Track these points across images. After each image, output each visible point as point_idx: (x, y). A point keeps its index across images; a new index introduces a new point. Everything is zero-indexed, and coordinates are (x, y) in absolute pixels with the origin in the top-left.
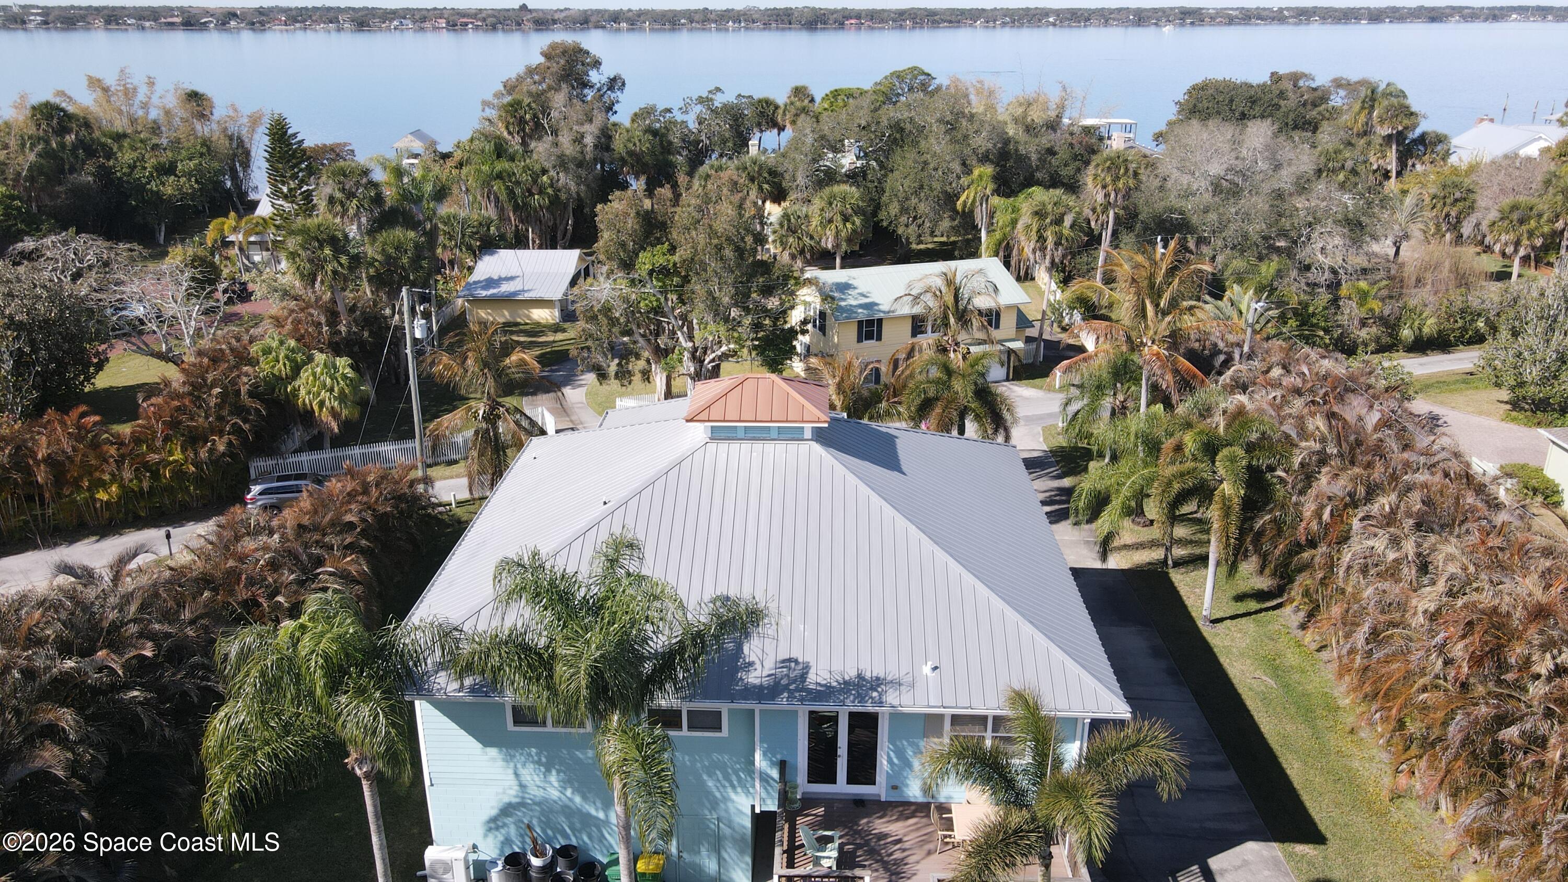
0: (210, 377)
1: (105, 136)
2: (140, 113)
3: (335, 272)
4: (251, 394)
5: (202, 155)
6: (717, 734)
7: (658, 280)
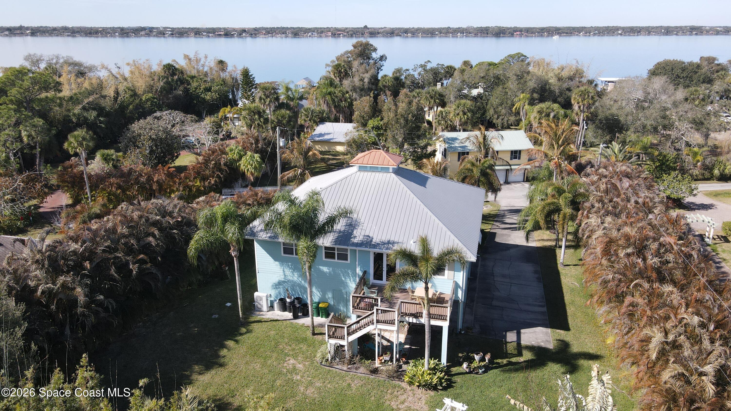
0: (211, 158)
1: (188, 77)
2: (201, 68)
3: (258, 124)
4: (225, 164)
5: (222, 85)
6: (346, 262)
7: (375, 131)
